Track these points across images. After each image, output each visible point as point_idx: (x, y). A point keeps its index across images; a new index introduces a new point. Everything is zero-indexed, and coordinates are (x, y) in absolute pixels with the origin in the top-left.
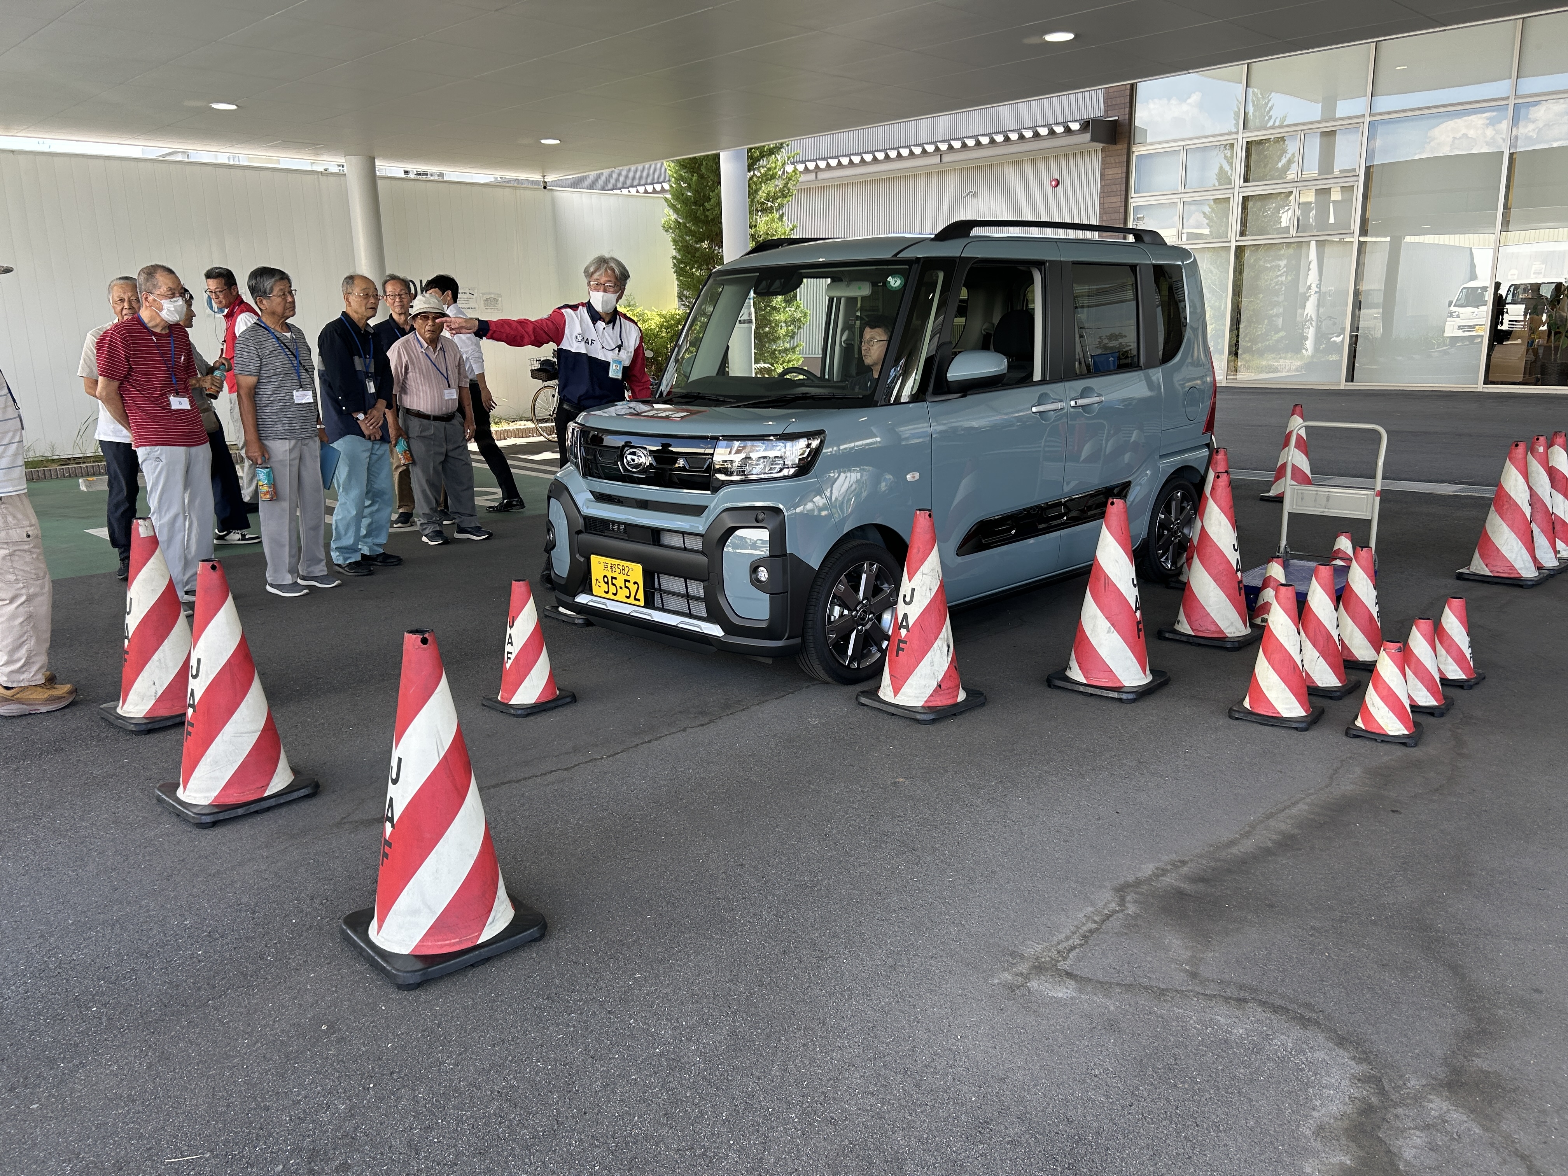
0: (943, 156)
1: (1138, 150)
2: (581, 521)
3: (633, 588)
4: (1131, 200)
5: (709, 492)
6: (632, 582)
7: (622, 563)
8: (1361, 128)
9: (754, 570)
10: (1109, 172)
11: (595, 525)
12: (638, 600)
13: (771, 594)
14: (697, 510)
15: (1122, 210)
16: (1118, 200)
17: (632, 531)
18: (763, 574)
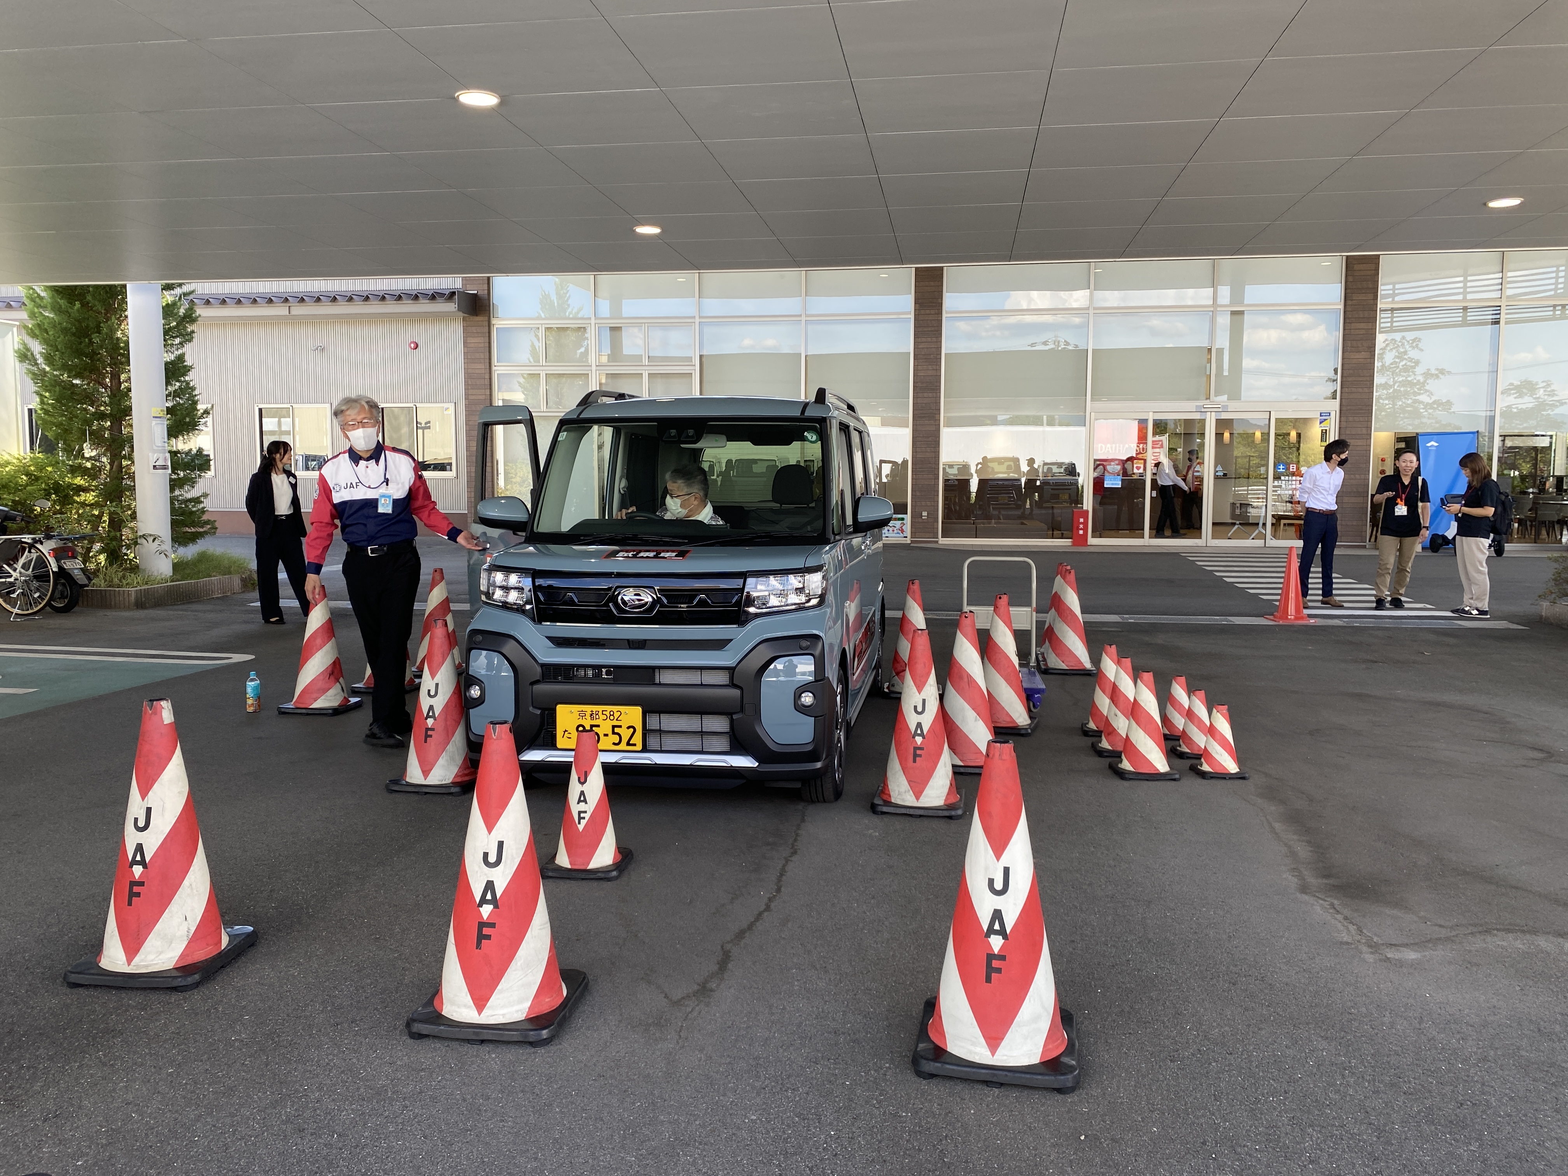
0: (291, 308)
1: (497, 323)
2: (539, 669)
3: (626, 734)
4: (494, 368)
5: (735, 626)
6: (624, 727)
7: (609, 708)
8: (693, 327)
9: (797, 696)
10: (470, 340)
11: (553, 672)
12: (635, 745)
13: (815, 717)
14: (720, 644)
15: (487, 376)
16: (481, 367)
17: (621, 673)
18: (807, 699)
